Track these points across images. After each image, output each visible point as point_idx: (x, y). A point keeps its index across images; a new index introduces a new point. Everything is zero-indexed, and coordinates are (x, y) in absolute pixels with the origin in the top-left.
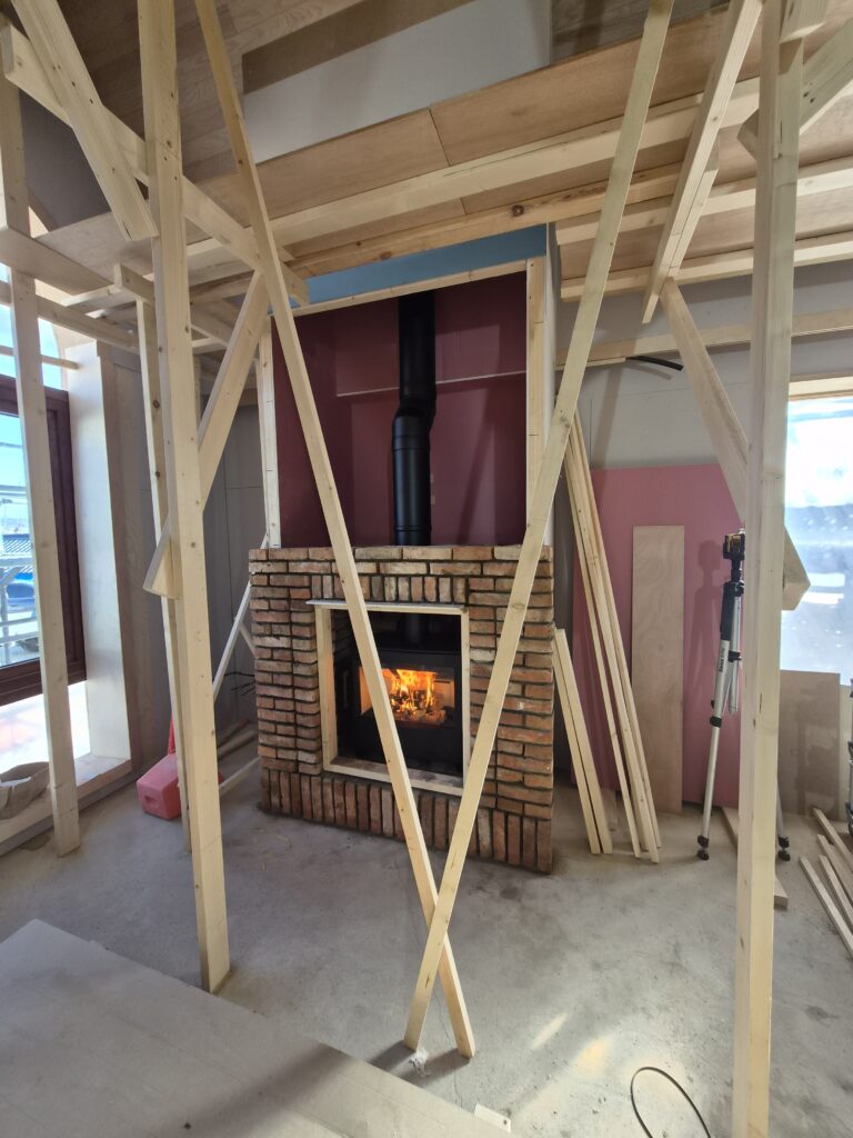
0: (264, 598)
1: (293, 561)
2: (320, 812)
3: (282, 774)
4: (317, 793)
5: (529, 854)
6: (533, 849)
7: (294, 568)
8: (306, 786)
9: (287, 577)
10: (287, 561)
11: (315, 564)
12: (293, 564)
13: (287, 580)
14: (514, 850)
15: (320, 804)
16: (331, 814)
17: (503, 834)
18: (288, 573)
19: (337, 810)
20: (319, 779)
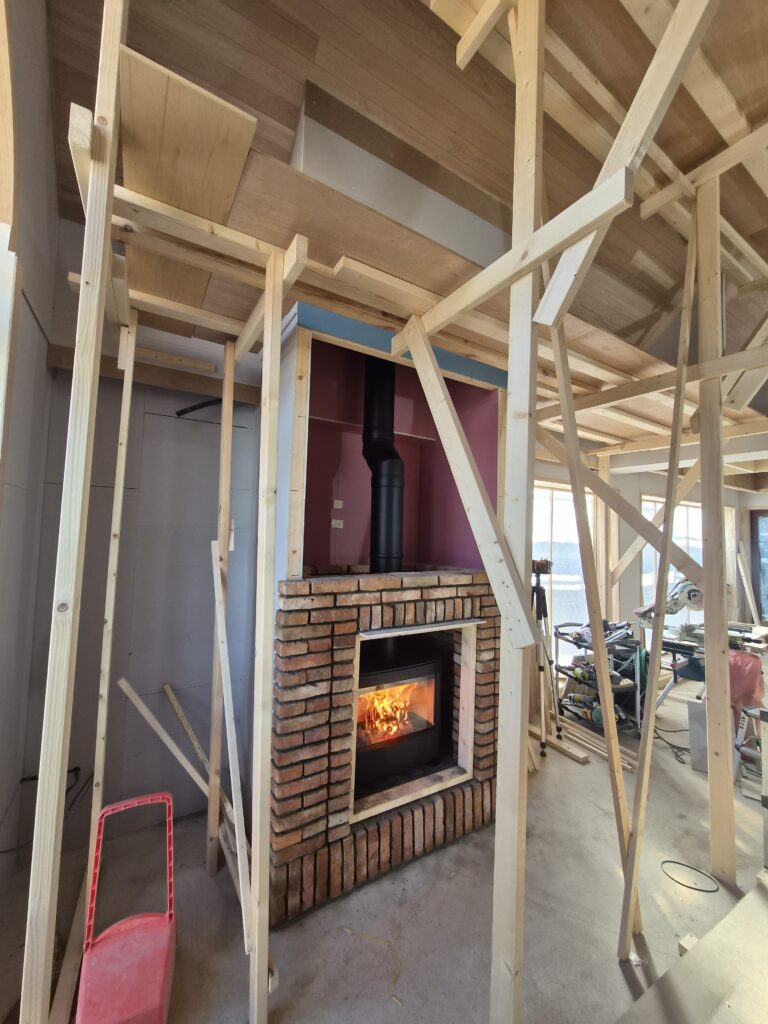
0: (301, 640)
1: (341, 593)
2: (353, 878)
3: (305, 858)
7: (342, 601)
8: (337, 855)
9: (333, 612)
10: (335, 595)
11: (367, 594)
12: (343, 596)
13: (334, 615)
15: (352, 867)
16: (364, 871)
18: (335, 607)
19: (371, 862)
20: (352, 837)
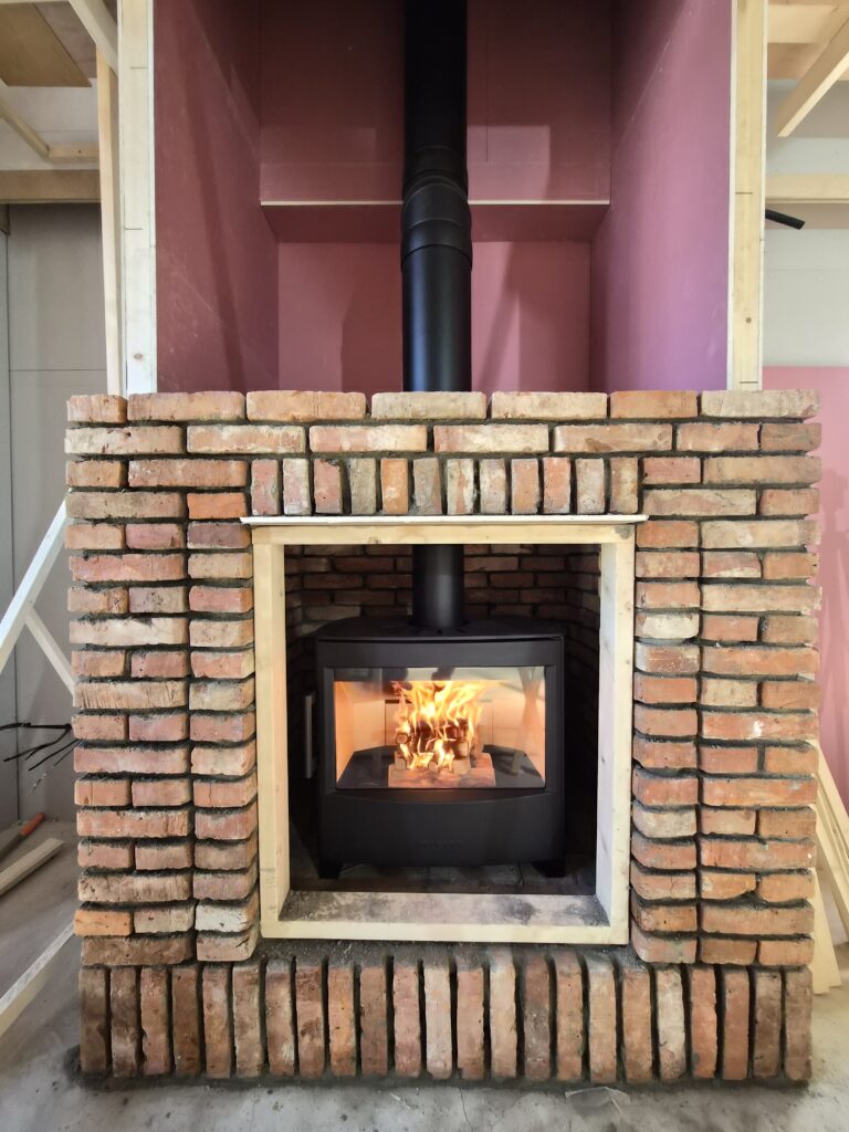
0: (109, 520)
1: (198, 423)
2: (257, 1056)
3: (145, 973)
4: (248, 1009)
5: (767, 1051)
6: (776, 1037)
7: (198, 440)
8: (216, 994)
9: (180, 465)
10: (183, 425)
11: (264, 429)
12: (200, 429)
13: (180, 473)
14: (736, 1049)
15: (254, 1033)
16: (286, 1052)
17: (712, 1017)
18: (183, 454)
19: (305, 1041)
20: (255, 969)
